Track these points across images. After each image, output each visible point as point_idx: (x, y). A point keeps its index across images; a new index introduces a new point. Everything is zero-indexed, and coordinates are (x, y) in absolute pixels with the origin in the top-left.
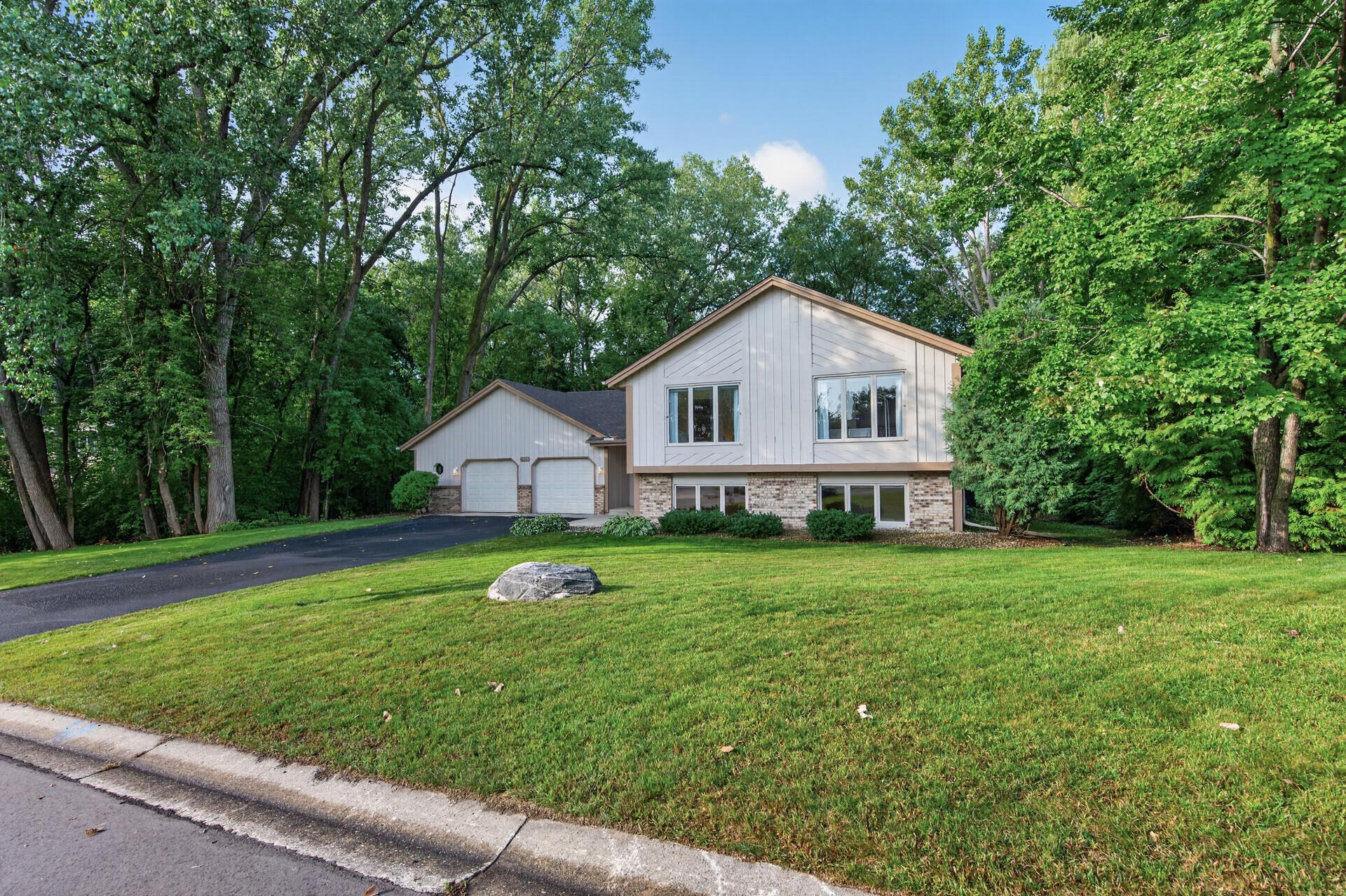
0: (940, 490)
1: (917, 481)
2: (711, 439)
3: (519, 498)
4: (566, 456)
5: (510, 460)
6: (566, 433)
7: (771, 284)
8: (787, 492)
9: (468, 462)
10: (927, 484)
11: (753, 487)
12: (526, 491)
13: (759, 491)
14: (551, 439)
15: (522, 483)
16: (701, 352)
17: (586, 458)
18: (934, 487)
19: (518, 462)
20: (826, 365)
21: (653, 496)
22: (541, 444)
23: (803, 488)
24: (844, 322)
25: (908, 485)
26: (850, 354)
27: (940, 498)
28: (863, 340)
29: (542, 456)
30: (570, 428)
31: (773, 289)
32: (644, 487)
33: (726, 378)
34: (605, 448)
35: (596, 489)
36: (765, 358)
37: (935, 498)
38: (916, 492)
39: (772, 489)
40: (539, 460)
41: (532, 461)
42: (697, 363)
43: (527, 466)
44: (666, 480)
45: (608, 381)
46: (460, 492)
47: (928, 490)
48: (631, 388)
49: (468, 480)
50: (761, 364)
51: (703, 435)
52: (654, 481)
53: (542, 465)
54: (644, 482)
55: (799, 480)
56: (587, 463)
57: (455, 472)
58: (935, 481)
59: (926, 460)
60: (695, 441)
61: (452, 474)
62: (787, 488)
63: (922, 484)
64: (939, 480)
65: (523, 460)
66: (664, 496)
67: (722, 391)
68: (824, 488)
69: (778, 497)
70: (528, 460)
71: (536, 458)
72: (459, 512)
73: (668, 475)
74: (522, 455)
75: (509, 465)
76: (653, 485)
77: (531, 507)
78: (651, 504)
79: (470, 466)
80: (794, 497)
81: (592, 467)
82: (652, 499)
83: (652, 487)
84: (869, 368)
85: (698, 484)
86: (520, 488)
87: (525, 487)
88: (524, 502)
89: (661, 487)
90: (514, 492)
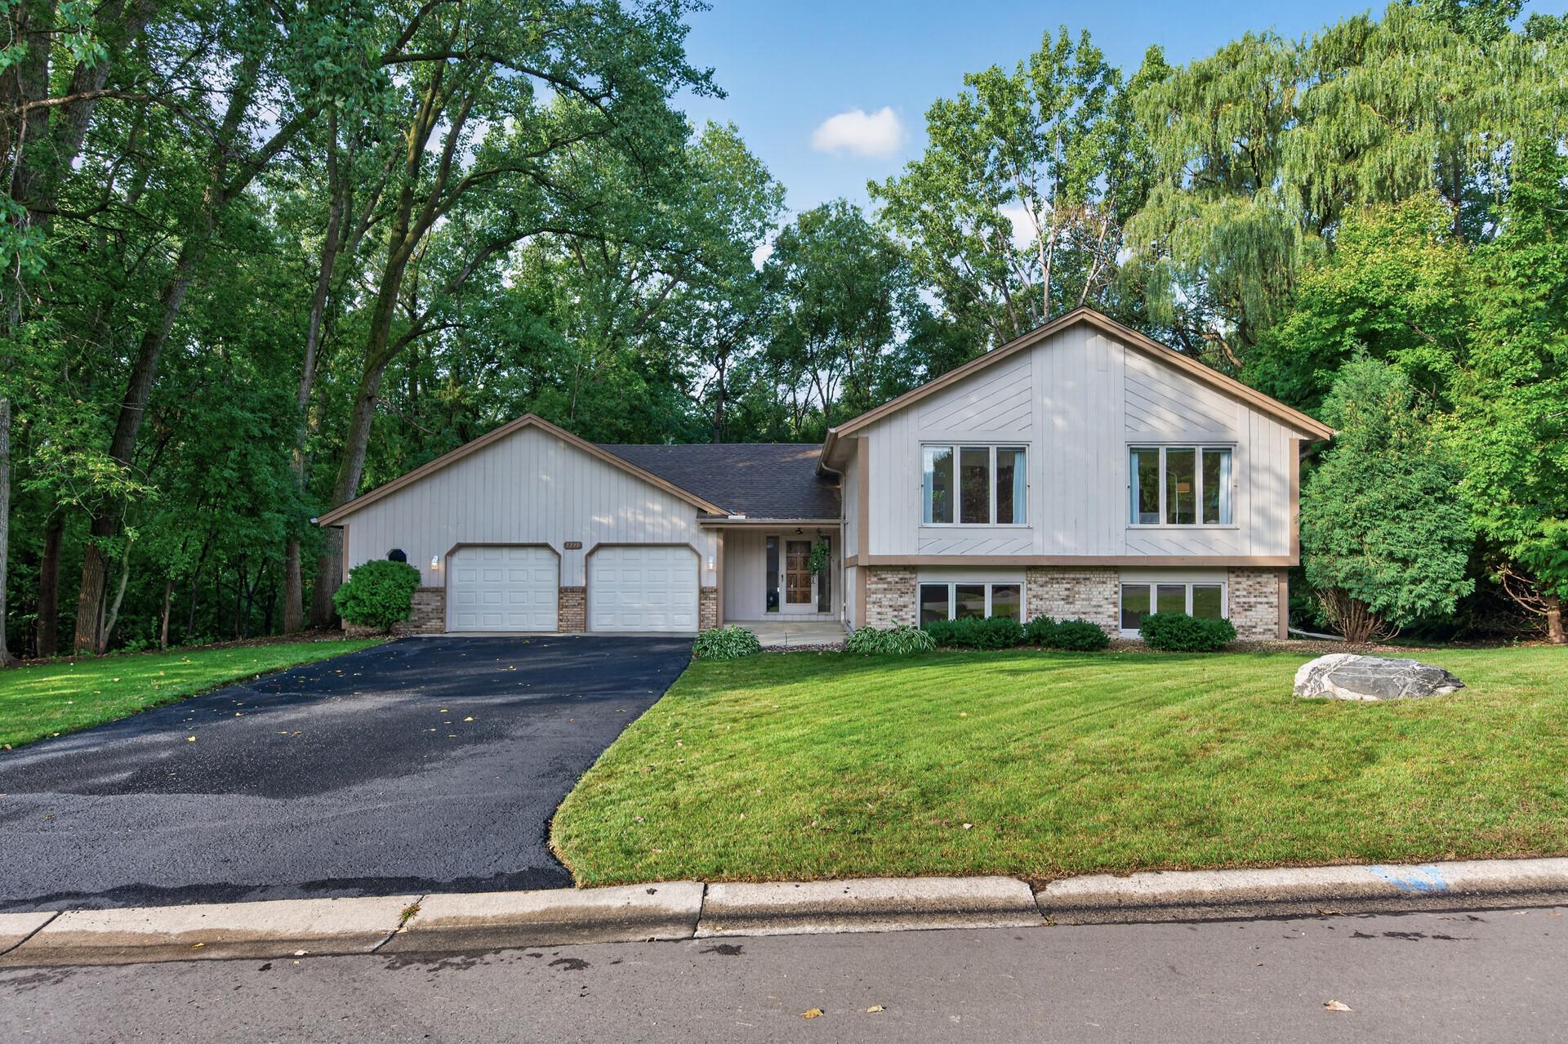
0: (1265, 590)
1: (1239, 579)
2: (986, 520)
3: (561, 607)
4: (648, 541)
5: (545, 546)
6: (650, 504)
7: (1081, 317)
8: (1079, 593)
9: (460, 546)
10: (1251, 583)
11: (1033, 586)
12: (574, 597)
13: (1041, 591)
14: (622, 514)
15: (567, 583)
16: (973, 399)
17: (686, 546)
18: (1258, 586)
19: (560, 549)
20: (1143, 428)
21: (888, 599)
22: (604, 520)
23: (1101, 588)
24: (1165, 375)
25: (1227, 586)
26: (1172, 418)
27: (1265, 600)
28: (1188, 401)
29: (603, 541)
30: (658, 497)
31: (1084, 324)
32: (875, 586)
33: (1011, 436)
34: (718, 530)
35: (703, 592)
36: (1064, 413)
37: (1259, 600)
38: (1238, 593)
39: (1060, 589)
40: (600, 546)
41: (587, 549)
42: (969, 413)
43: (579, 555)
44: (908, 576)
45: (840, 428)
46: (443, 599)
47: (1251, 590)
48: (867, 439)
49: (455, 577)
50: (1059, 422)
51: (974, 511)
52: (891, 577)
53: (603, 554)
54: (874, 579)
55: (1095, 577)
56: (684, 554)
57: (434, 563)
58: (1259, 579)
59: (1259, 554)
60: (963, 520)
61: (430, 567)
62: (1082, 588)
63: (1245, 583)
64: (1264, 578)
65: (569, 546)
66: (906, 599)
67: (1003, 453)
68: (1126, 588)
69: (1067, 600)
70: (578, 546)
71: (594, 544)
72: (441, 632)
73: (913, 569)
74: (569, 540)
75: (544, 554)
76: (889, 583)
77: (585, 623)
78: (883, 610)
79: (462, 554)
80: (1089, 599)
81: (695, 560)
82: (885, 602)
83: (885, 586)
84: (1196, 437)
85: (952, 582)
86: (563, 591)
87: (573, 590)
88: (569, 613)
89: (899, 586)
90: (552, 598)
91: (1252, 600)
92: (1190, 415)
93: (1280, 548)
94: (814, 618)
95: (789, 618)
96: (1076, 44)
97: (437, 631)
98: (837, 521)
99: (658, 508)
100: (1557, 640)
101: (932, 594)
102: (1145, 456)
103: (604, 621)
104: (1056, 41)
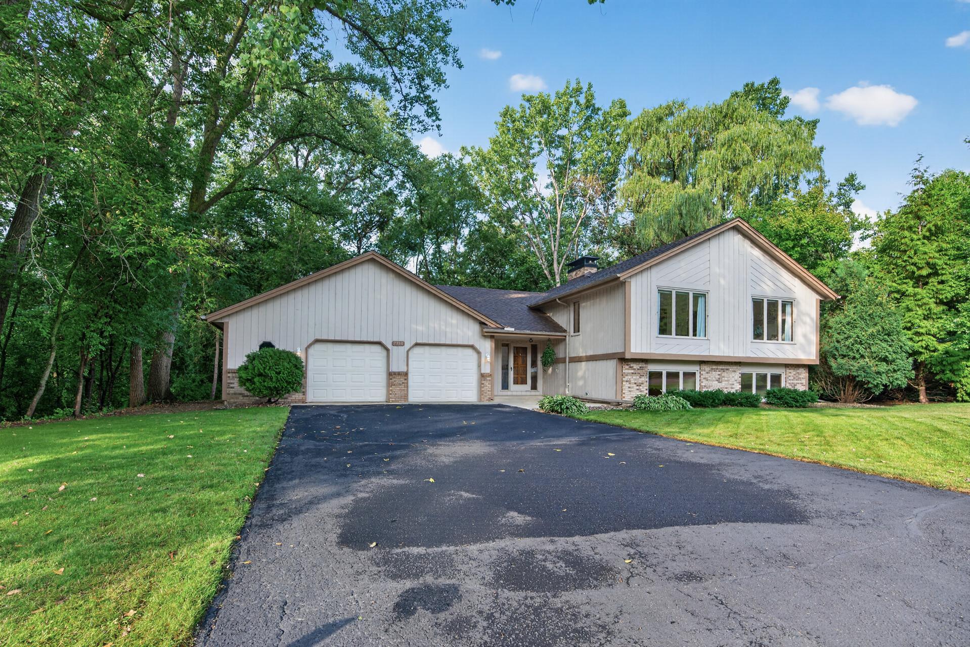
0: (800, 377)
1: (790, 370)
2: (686, 334)
3: (389, 385)
4: (448, 342)
5: (379, 343)
6: (449, 319)
7: (736, 223)
8: (723, 377)
9: (317, 341)
10: (795, 372)
11: (703, 373)
12: (398, 378)
13: (707, 375)
14: (431, 324)
15: (394, 368)
16: (682, 264)
17: (472, 346)
18: (798, 374)
19: (389, 346)
20: (758, 288)
21: (634, 379)
22: (420, 328)
23: (733, 374)
24: (767, 260)
25: (785, 373)
26: (771, 284)
27: (800, 382)
28: (777, 275)
29: (419, 342)
31: (734, 228)
32: (627, 371)
33: (700, 287)
34: (492, 337)
35: (483, 376)
36: (724, 277)
37: (798, 382)
38: (789, 378)
39: (715, 375)
40: (416, 344)
41: (407, 346)
42: (680, 272)
43: (401, 351)
44: (643, 365)
45: (621, 274)
47: (795, 376)
48: (630, 282)
49: (312, 364)
50: (722, 281)
51: (682, 330)
52: (636, 366)
53: (418, 350)
54: (627, 367)
55: (731, 368)
57: (298, 352)
58: (798, 371)
59: (804, 358)
60: (677, 334)
62: (724, 374)
63: (793, 373)
64: (800, 371)
65: (395, 344)
66: (642, 379)
67: (696, 297)
68: (743, 375)
69: (719, 381)
70: (402, 344)
71: (413, 343)
72: (303, 402)
73: (646, 361)
74: (395, 339)
75: (377, 348)
76: (634, 369)
77: (406, 397)
78: (632, 385)
79: (318, 346)
80: (728, 381)
81: (475, 355)
82: (633, 381)
83: (633, 371)
84: (779, 295)
85: (664, 369)
86: (391, 375)
87: (399, 374)
88: (396, 389)
89: (639, 371)
90: (382, 378)
91: (795, 382)
92: (779, 284)
93: (811, 355)
94: (528, 393)
95: (514, 393)
96: (585, 90)
97: (299, 401)
98: (564, 334)
99: (454, 321)
100: (924, 401)
101: (655, 376)
102: (757, 304)
103: (418, 394)
104: (573, 85)
